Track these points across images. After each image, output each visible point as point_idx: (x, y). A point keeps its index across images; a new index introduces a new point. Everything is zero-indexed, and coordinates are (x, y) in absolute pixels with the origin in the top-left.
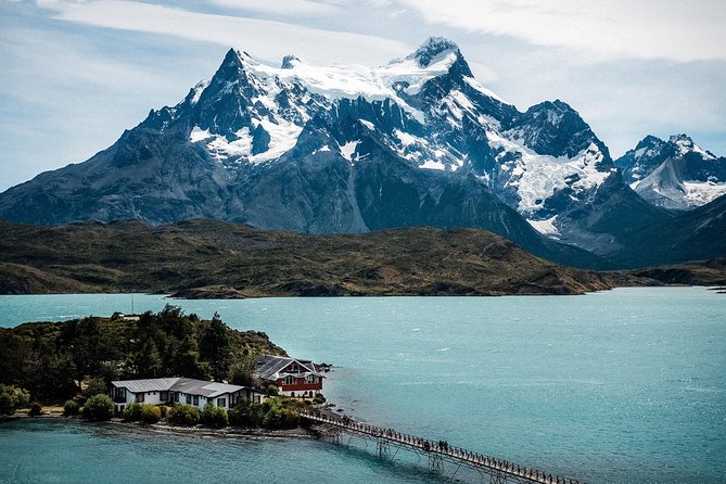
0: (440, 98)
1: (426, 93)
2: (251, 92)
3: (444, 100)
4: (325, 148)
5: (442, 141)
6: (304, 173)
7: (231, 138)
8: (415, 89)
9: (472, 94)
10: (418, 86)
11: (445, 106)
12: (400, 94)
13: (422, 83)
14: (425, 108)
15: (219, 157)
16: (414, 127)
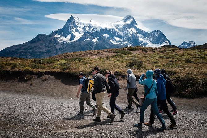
0: (127, 29)
1: (123, 28)
2: (76, 26)
3: (128, 30)
4: (89, 39)
5: (127, 40)
6: (80, 45)
7: (66, 37)
8: (121, 27)
9: (137, 29)
10: (122, 26)
11: (128, 31)
12: (117, 28)
13: (123, 25)
14: (123, 32)
15: (61, 41)
16: (119, 36)
